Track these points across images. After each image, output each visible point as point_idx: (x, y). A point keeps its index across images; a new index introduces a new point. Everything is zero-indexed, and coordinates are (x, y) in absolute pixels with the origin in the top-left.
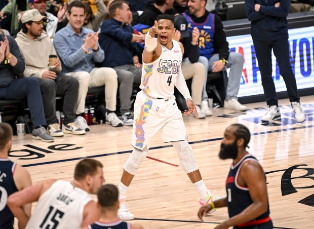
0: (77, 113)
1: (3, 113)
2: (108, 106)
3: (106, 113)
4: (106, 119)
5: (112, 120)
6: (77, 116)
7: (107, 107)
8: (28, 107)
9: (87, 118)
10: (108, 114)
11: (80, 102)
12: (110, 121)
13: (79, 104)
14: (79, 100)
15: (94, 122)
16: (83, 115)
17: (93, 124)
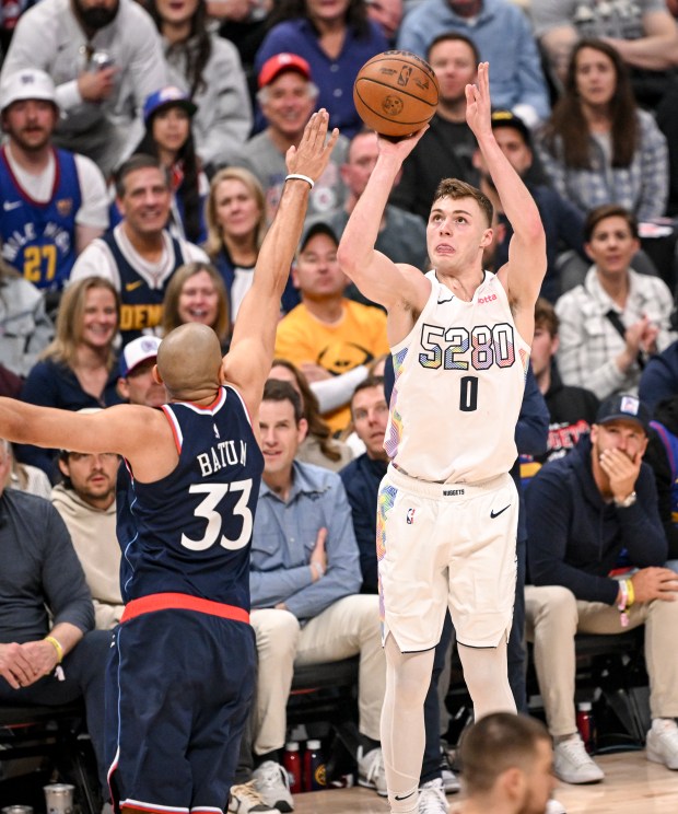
0: (260, 752)
1: (10, 747)
2: (367, 724)
3: (360, 750)
4: (361, 771)
5: (377, 773)
6: (259, 760)
7: (363, 729)
8: (86, 731)
9: (296, 766)
10: (365, 753)
11: (266, 712)
12: (369, 777)
13: (263, 719)
14: (261, 705)
15: (318, 780)
16: (280, 756)
17: (316, 787)
